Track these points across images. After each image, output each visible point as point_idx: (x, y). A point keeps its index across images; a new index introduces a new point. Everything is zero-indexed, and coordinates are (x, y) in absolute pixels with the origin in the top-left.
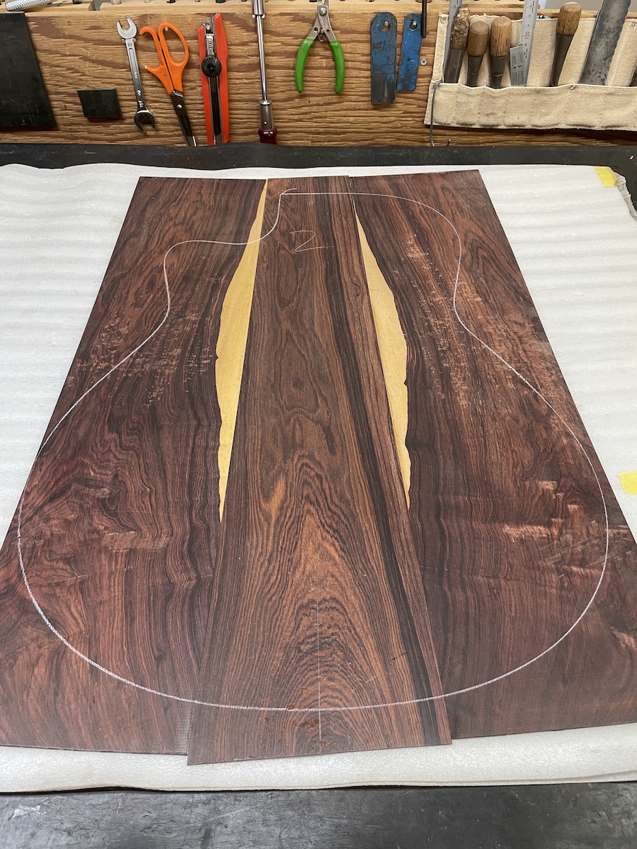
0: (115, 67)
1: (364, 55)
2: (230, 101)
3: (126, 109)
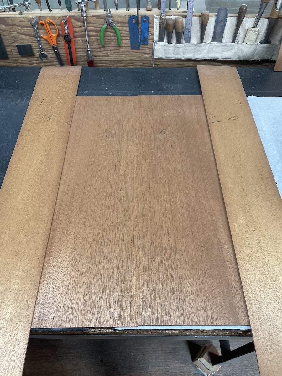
0: (30, 36)
1: (126, 31)
2: (76, 49)
3: (36, 52)
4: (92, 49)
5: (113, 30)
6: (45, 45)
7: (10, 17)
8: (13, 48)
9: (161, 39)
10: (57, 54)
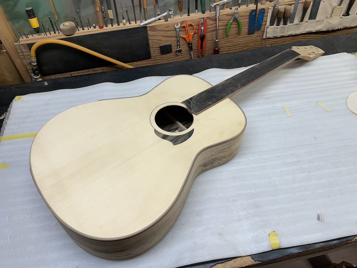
0: (172, 37)
4: (219, 39)
6: (183, 43)
7: (159, 25)
8: (156, 49)
9: (272, 24)
10: (191, 48)
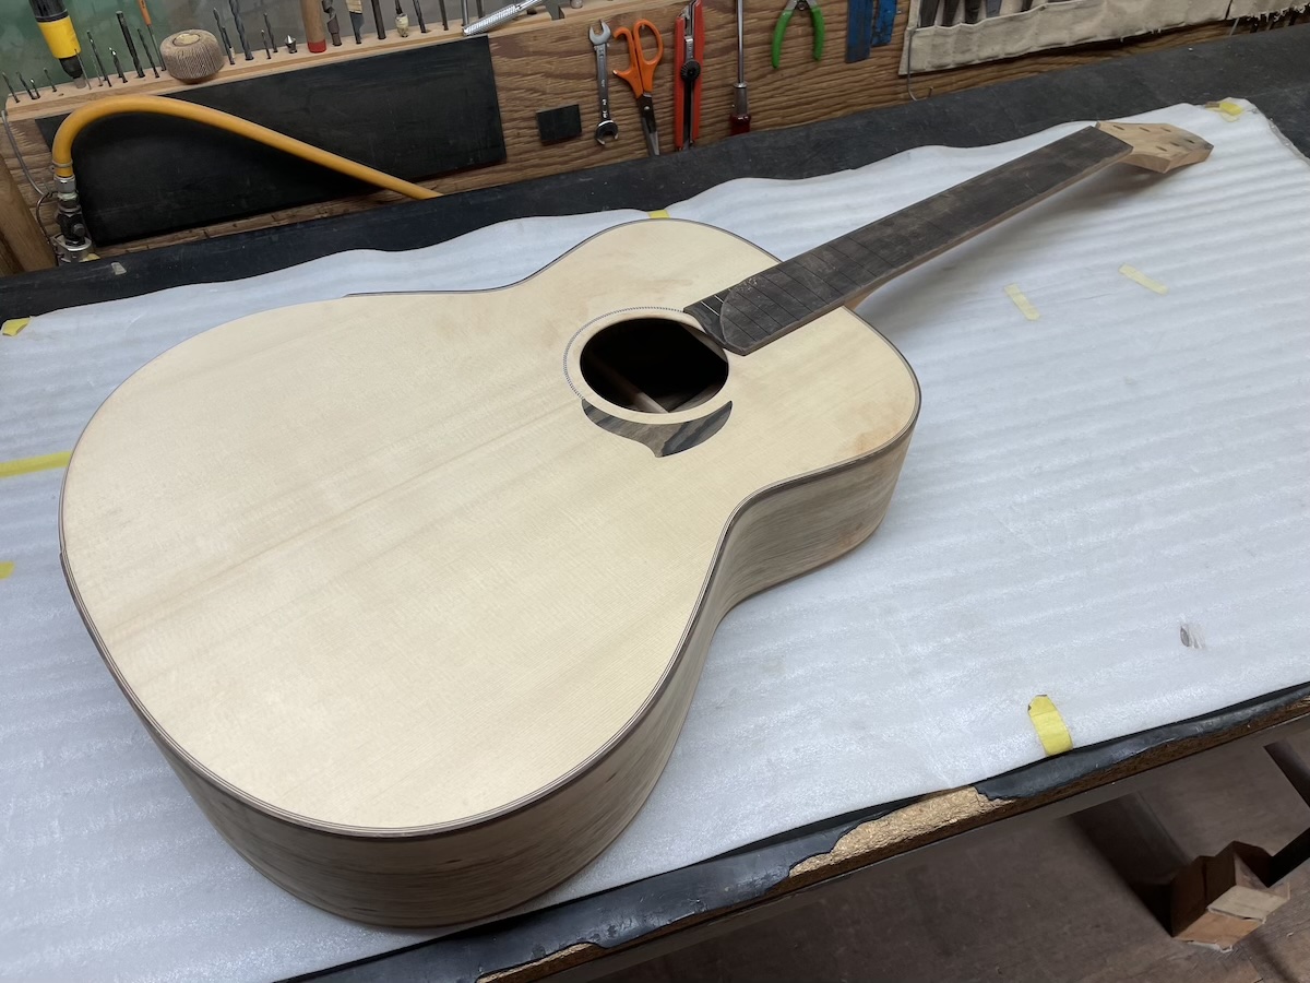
0: (580, 79)
1: (841, 15)
3: (583, 124)
4: (749, 81)
5: (806, 20)
6: (620, 98)
7: (532, 32)
8: (522, 124)
9: (927, 20)
10: (648, 119)
